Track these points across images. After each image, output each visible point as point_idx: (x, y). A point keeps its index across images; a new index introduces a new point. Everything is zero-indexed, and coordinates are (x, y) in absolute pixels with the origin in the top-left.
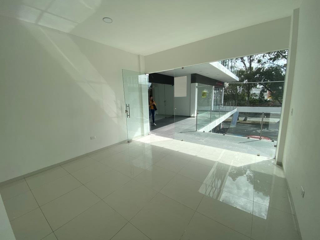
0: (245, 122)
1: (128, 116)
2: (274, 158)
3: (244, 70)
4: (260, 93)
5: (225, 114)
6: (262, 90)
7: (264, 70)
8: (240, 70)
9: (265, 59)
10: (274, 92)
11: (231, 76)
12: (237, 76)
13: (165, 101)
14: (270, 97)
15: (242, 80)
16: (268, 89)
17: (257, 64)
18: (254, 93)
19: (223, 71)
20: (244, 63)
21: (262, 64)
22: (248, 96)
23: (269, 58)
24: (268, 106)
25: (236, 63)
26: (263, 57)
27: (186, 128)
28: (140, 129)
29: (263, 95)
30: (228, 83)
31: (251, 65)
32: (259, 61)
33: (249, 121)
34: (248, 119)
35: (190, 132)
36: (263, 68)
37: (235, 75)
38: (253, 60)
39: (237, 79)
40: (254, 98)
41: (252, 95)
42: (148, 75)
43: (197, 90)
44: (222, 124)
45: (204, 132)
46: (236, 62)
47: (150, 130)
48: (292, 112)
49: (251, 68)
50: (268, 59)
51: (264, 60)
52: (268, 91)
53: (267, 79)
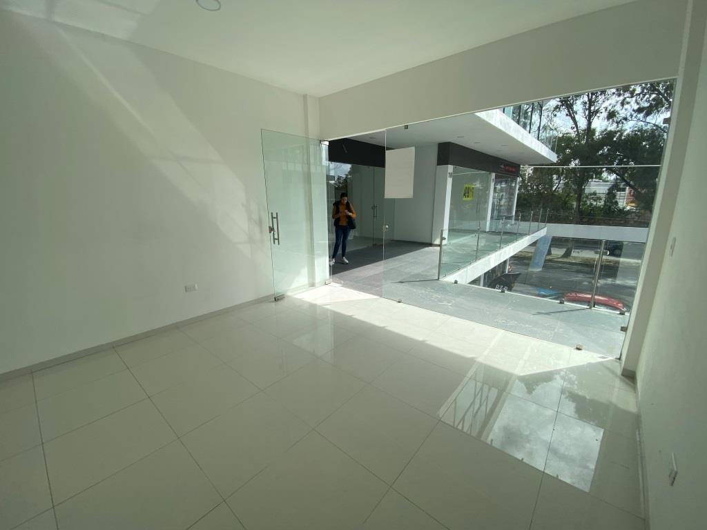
0: (565, 260)
1: (276, 240)
2: (618, 357)
3: (573, 135)
4: (607, 191)
5: (516, 240)
6: (613, 186)
7: (623, 138)
8: (563, 136)
9: (626, 109)
10: (643, 192)
11: (536, 150)
12: (553, 149)
13: (374, 208)
14: (631, 202)
15: (565, 161)
16: (628, 184)
17: (606, 122)
18: (592, 191)
19: (516, 137)
20: (574, 119)
21: (618, 123)
22: (579, 199)
23: (636, 107)
24: (626, 224)
25: (555, 119)
26: (623, 104)
27: (416, 272)
28: (305, 271)
29: (614, 196)
30: (532, 167)
31: (590, 123)
32: (611, 115)
33: (575, 258)
34: (574, 254)
35: (423, 280)
36: (618, 131)
37: (547, 149)
38: (597, 112)
39: (553, 157)
40: (591, 204)
41: (587, 197)
42: (327, 143)
43: (450, 181)
44: (508, 263)
45: (456, 282)
46: (555, 115)
47: (330, 275)
48: (672, 247)
49: (589, 131)
50: (634, 110)
51: (622, 113)
52: (628, 188)
53: (628, 158)
